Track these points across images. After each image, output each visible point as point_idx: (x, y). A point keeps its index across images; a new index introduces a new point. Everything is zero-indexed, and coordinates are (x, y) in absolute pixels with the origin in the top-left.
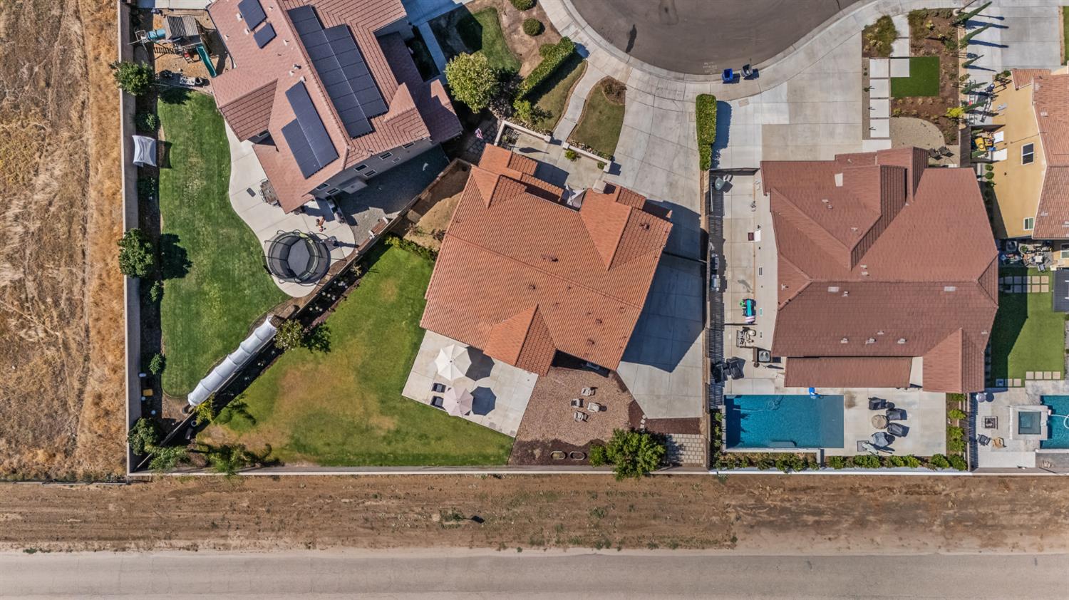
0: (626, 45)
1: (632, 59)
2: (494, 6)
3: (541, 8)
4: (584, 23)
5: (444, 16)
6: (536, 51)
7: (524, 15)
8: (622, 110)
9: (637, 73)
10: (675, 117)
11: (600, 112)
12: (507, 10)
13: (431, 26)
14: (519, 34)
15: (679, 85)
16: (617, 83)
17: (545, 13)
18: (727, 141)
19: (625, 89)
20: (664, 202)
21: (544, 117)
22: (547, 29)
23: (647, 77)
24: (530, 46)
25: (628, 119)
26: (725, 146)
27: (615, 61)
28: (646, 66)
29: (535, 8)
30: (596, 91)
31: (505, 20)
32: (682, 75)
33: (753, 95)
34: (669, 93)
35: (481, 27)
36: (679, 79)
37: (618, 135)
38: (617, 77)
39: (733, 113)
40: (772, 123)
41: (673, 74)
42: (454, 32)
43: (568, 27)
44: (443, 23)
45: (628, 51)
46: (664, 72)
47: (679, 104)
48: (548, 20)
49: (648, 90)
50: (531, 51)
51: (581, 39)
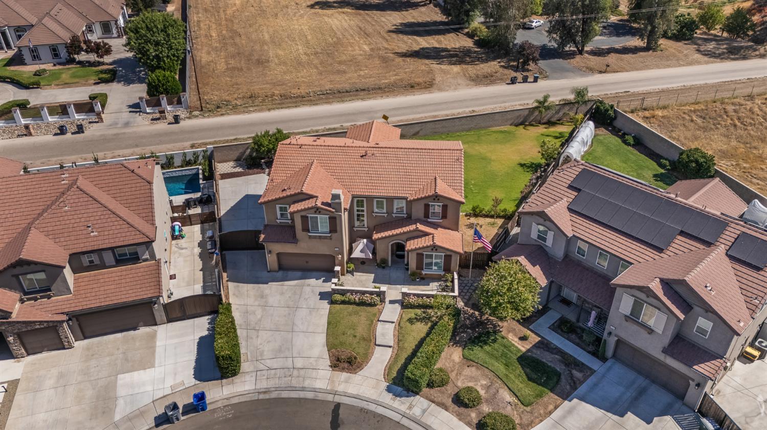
0: (341, 411)
1: (330, 398)
2: (528, 409)
3: (469, 424)
4: (405, 422)
5: (582, 383)
6: (453, 375)
7: (486, 409)
8: (330, 346)
9: (320, 384)
10: (265, 353)
11: (355, 336)
12: (509, 407)
13: (590, 369)
14: (482, 385)
15: (263, 385)
16: (343, 370)
17: (460, 420)
18: (199, 344)
19: (331, 366)
20: (267, 283)
21: (416, 318)
22: (449, 402)
23: (307, 383)
24: (462, 378)
25: (321, 339)
26: (201, 338)
27: (352, 390)
28: (310, 395)
29: (475, 421)
30: (367, 357)
31: (507, 396)
32: (262, 397)
33: (164, 397)
34: (275, 374)
35: (530, 379)
36: (265, 392)
37: (329, 323)
38: (344, 375)
39: (192, 372)
40: (142, 372)
41: (274, 395)
42: (560, 368)
43: (424, 411)
44: (577, 374)
45: (338, 406)
46: (285, 395)
47: (261, 367)
48: (452, 413)
49: (302, 372)
50: (459, 374)
51: (403, 403)
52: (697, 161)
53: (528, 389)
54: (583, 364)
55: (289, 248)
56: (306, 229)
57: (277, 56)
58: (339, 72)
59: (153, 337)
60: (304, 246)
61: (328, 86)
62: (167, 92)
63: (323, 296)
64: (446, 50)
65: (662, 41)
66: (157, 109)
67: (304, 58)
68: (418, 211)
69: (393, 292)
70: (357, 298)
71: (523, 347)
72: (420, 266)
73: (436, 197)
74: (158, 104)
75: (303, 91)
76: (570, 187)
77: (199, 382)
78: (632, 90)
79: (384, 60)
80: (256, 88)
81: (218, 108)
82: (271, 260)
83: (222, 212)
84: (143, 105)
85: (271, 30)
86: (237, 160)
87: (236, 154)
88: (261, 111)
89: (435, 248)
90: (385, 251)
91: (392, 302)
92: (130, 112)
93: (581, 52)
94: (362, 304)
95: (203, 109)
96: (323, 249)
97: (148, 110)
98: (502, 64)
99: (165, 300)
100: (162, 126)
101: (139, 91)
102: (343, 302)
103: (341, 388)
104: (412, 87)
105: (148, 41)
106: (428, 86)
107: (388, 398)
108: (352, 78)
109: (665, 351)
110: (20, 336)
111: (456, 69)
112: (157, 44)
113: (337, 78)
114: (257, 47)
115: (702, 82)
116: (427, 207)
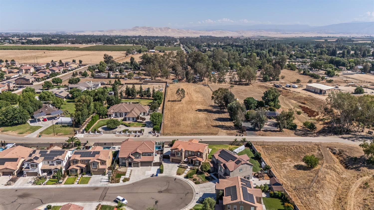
0: (176, 179)
1: (175, 177)
2: (203, 182)
4: (185, 181)
5: (213, 180)
6: (194, 177)
7: (197, 181)
8: (177, 172)
11: (181, 172)
12: (201, 181)
14: (198, 179)
16: (178, 175)
17: (193, 182)
19: (176, 174)
20: (169, 164)
21: (192, 170)
22: (192, 180)
23: (172, 176)
26: (158, 169)
27: (179, 177)
29: (195, 182)
30: (182, 174)
33: (152, 174)
34: (168, 174)
36: (166, 176)
40: (149, 171)
42: (211, 179)
43: (188, 180)
46: (169, 176)
49: (172, 174)
54: (214, 178)
55: (174, 158)
56: (177, 155)
57: (183, 124)
58: (196, 129)
59: (151, 168)
60: (176, 158)
61: (192, 132)
62: (157, 130)
63: (178, 166)
64: (225, 126)
65: (284, 129)
66: (154, 134)
67: (189, 125)
68: (196, 154)
69: (189, 167)
70: (183, 167)
71: (206, 176)
72: (195, 164)
73: (199, 152)
74: (154, 132)
75: (186, 132)
76: (220, 152)
78: (265, 141)
79: (208, 127)
80: (176, 131)
81: (167, 134)
82: (171, 160)
83: (164, 153)
84: (151, 132)
85: (183, 117)
86: (169, 145)
87: (169, 143)
88: (176, 136)
89: (197, 160)
90: (190, 161)
92: (149, 134)
93: (260, 130)
94: (184, 168)
95: (164, 134)
96: (179, 158)
97: (152, 133)
98: (238, 131)
99: (154, 162)
100: (155, 137)
101: (151, 129)
102: (181, 167)
103: (177, 177)
104: (212, 134)
105: (154, 119)
106: (216, 134)
107: (184, 179)
108: (199, 130)
109: (223, 175)
110: (134, 164)
111: (225, 131)
112: (156, 119)
113: (195, 130)
114: (179, 121)
116: (197, 153)
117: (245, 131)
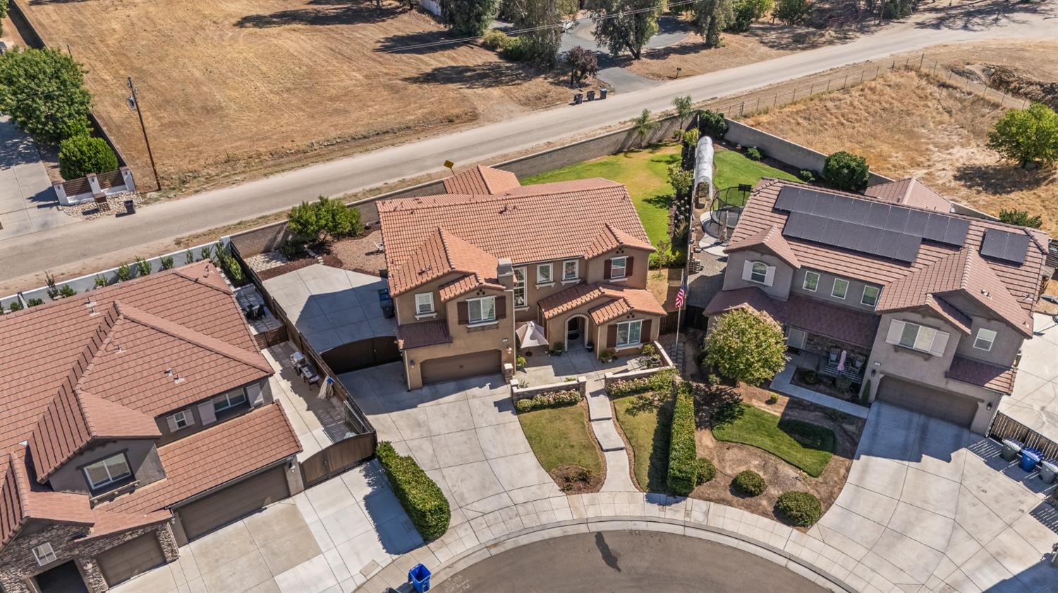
0: (607, 541)
1: (583, 529)
2: (820, 479)
3: (765, 514)
4: (690, 532)
5: (859, 436)
6: (715, 463)
7: (775, 492)
8: (547, 466)
9: (563, 515)
10: (466, 496)
11: (573, 446)
12: (799, 484)
13: (859, 418)
14: (755, 466)
15: (488, 536)
16: (580, 491)
17: (753, 512)
18: (368, 506)
19: (563, 490)
20: (416, 407)
21: (634, 408)
22: (728, 495)
23: (544, 519)
24: (728, 464)
25: (530, 460)
26: (367, 499)
27: (607, 512)
28: (557, 533)
29: (770, 509)
30: (601, 467)
31: (791, 472)
32: (494, 551)
33: (359, 588)
34: (496, 519)
35: (805, 446)
36: (495, 545)
37: (529, 438)
38: (585, 497)
39: (380, 546)
40: (306, 564)
41: (509, 545)
42: (827, 425)
43: (707, 513)
44: (851, 428)
45: (599, 536)
46: (524, 540)
47: (471, 514)
48: (739, 506)
49: (530, 507)
50: (722, 460)
51: (676, 511)
52: (848, 167)
53: (810, 457)
54: (848, 415)
55: (440, 352)
57: (233, 100)
58: (337, 112)
59: (294, 513)
60: (463, 343)
61: (333, 134)
62: (98, 168)
63: (501, 406)
64: (468, 69)
66: (86, 198)
67: (275, 99)
68: (596, 272)
69: (593, 380)
70: (550, 398)
71: (776, 411)
72: (612, 342)
73: (621, 249)
74: (86, 188)
75: (301, 143)
76: (775, 210)
77: (396, 556)
79: (393, 89)
80: (228, 147)
81: (183, 184)
82: (413, 374)
84: (61, 192)
85: (198, 63)
86: (266, 251)
87: (263, 242)
88: (254, 178)
89: (632, 314)
90: (560, 331)
91: (594, 394)
92: (39, 207)
93: (637, 56)
95: (162, 186)
96: (484, 343)
97: (71, 200)
98: (550, 80)
100: (105, 221)
101: (43, 172)
102: (534, 408)
103: (591, 513)
104: (450, 122)
105: (33, 94)
106: (472, 118)
108: (359, 120)
109: (949, 375)
111: (496, 92)
112: (48, 97)
113: (341, 120)
114: (190, 89)
115: (787, 79)
116: (608, 264)
117: (593, 71)
